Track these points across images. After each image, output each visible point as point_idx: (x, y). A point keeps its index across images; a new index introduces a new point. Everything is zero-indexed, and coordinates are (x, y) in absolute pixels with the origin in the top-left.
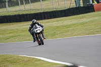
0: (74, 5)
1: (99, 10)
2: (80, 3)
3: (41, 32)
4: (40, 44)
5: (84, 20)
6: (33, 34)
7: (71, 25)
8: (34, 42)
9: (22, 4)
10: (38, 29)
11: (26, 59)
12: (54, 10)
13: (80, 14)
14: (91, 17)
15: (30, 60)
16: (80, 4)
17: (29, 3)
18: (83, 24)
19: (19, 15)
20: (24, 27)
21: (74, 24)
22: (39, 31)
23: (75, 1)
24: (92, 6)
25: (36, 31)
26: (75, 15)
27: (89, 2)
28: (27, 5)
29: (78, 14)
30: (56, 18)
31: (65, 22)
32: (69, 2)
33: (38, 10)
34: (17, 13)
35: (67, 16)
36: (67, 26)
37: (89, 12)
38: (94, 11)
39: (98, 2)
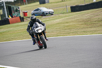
3: (43, 32)
4: (41, 48)
8: (34, 44)
22: (40, 31)
38: (9, 23)
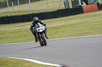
0: (63, 7)
1: (88, 11)
2: (69, 4)
4: (42, 45)
5: (73, 22)
6: (34, 33)
7: (60, 27)
8: (36, 42)
9: (10, 5)
10: (41, 28)
11: (14, 61)
12: (43, 11)
13: (69, 16)
14: (80, 19)
15: (18, 62)
16: (69, 6)
17: (17, 5)
18: (72, 25)
19: (7, 17)
20: (13, 28)
21: (63, 26)
23: (64, 3)
24: (81, 7)
25: (39, 30)
26: (64, 16)
27: (78, 4)
28: (15, 7)
29: (67, 15)
30: (45, 19)
31: (54, 23)
32: (58, 4)
33: (27, 12)
34: (5, 15)
35: (57, 18)
36: (56, 27)
37: (78, 14)
38: (83, 13)
39: (87, 4)
